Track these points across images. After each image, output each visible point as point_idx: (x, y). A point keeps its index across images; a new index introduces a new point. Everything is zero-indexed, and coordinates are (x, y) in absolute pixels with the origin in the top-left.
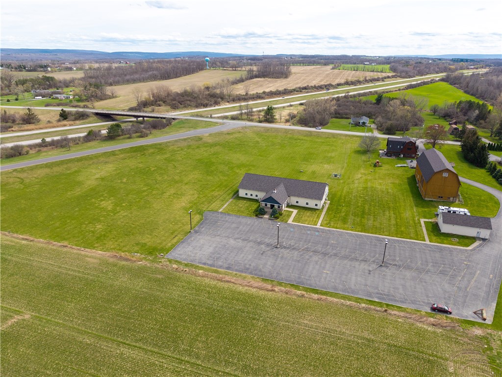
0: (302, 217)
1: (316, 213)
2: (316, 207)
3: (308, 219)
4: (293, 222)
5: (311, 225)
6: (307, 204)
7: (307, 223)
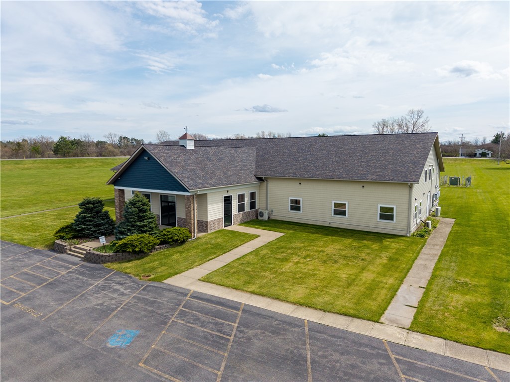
0: (286, 260)
1: (385, 248)
2: (385, 226)
3: (323, 271)
4: (206, 280)
5: (325, 309)
6: (340, 210)
7: (299, 292)
